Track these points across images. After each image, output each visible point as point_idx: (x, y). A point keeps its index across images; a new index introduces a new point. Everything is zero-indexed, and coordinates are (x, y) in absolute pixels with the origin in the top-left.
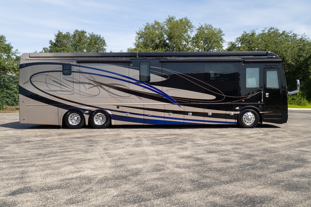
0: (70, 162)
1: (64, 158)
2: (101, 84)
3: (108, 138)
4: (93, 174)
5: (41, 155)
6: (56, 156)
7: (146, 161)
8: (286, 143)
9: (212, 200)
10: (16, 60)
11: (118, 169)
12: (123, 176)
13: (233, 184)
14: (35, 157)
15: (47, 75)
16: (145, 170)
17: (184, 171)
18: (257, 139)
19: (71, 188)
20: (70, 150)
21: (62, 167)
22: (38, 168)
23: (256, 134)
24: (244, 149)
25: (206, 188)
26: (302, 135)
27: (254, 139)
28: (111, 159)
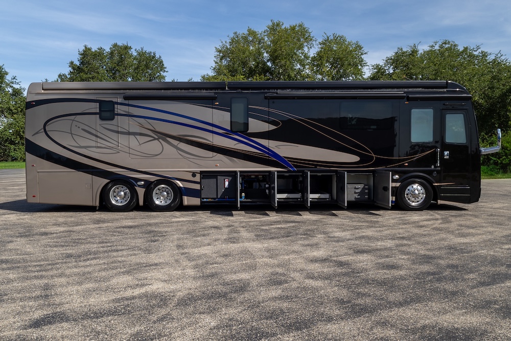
0: (125, 269)
1: (112, 262)
2: (164, 136)
3: (180, 228)
4: (167, 290)
5: (71, 256)
6: (98, 258)
7: (253, 267)
8: (484, 236)
9: (382, 335)
10: (13, 95)
11: (209, 282)
12: (220, 294)
13: (411, 307)
14: (62, 259)
15: (73, 120)
16: (255, 283)
17: (322, 285)
18: (433, 229)
19: (134, 313)
20: (120, 248)
21: (111, 277)
22: (71, 280)
23: (429, 220)
24: (416, 247)
25: (367, 315)
26: (507, 223)
27: (429, 229)
28: (193, 263)
